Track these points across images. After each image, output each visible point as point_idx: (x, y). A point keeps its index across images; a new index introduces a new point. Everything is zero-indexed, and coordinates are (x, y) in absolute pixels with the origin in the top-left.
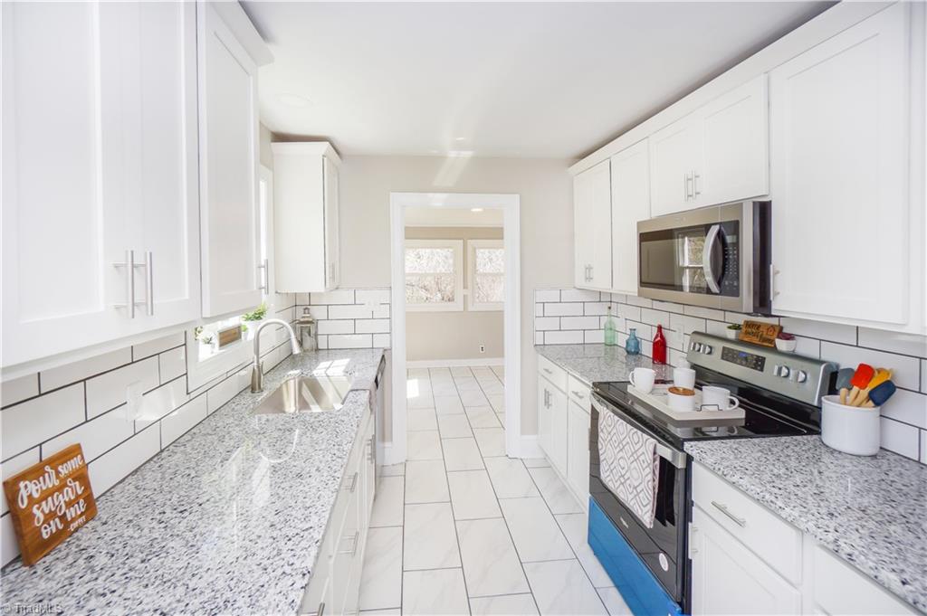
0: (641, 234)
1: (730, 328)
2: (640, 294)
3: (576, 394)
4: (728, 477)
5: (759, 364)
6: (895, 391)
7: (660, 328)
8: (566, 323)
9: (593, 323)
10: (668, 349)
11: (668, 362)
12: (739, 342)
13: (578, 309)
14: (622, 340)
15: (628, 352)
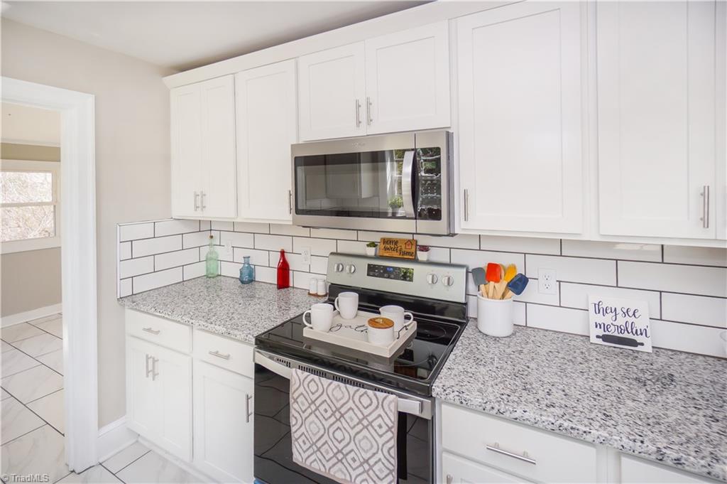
0: (296, 158)
1: (368, 245)
2: (295, 223)
3: (216, 354)
4: (507, 415)
5: (407, 276)
6: (528, 281)
7: (283, 253)
8: (161, 262)
9: (192, 256)
10: (291, 272)
11: (291, 285)
12: (377, 257)
13: (175, 243)
14: (232, 271)
15: (243, 282)
